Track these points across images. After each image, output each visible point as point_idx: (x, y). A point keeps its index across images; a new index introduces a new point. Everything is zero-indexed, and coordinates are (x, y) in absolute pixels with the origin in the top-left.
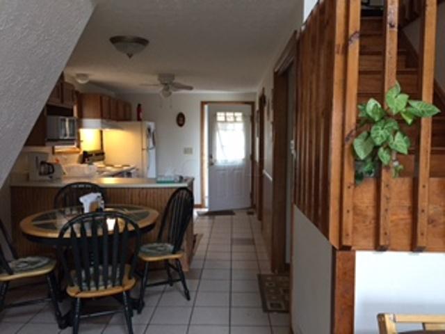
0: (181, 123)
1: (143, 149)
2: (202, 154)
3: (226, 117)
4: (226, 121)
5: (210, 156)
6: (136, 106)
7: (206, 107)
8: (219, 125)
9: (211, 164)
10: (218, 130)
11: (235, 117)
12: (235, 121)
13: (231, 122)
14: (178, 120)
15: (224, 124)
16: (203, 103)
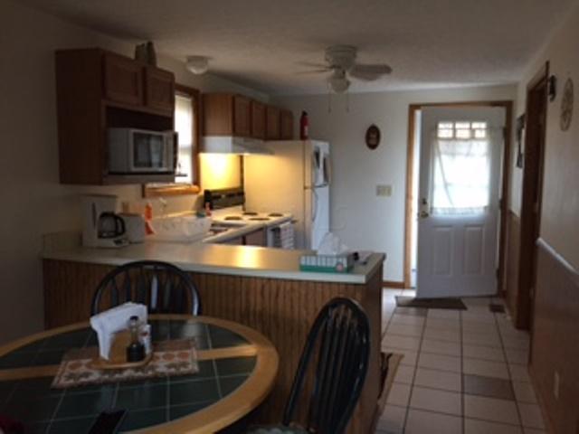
0: (373, 142)
1: (305, 188)
2: (408, 196)
3: (454, 130)
4: (454, 138)
5: (423, 202)
6: (300, 115)
7: (418, 113)
8: (442, 146)
9: (424, 215)
10: (439, 154)
11: (472, 131)
12: (473, 138)
13: (466, 140)
14: (368, 138)
15: (452, 143)
16: (413, 108)
